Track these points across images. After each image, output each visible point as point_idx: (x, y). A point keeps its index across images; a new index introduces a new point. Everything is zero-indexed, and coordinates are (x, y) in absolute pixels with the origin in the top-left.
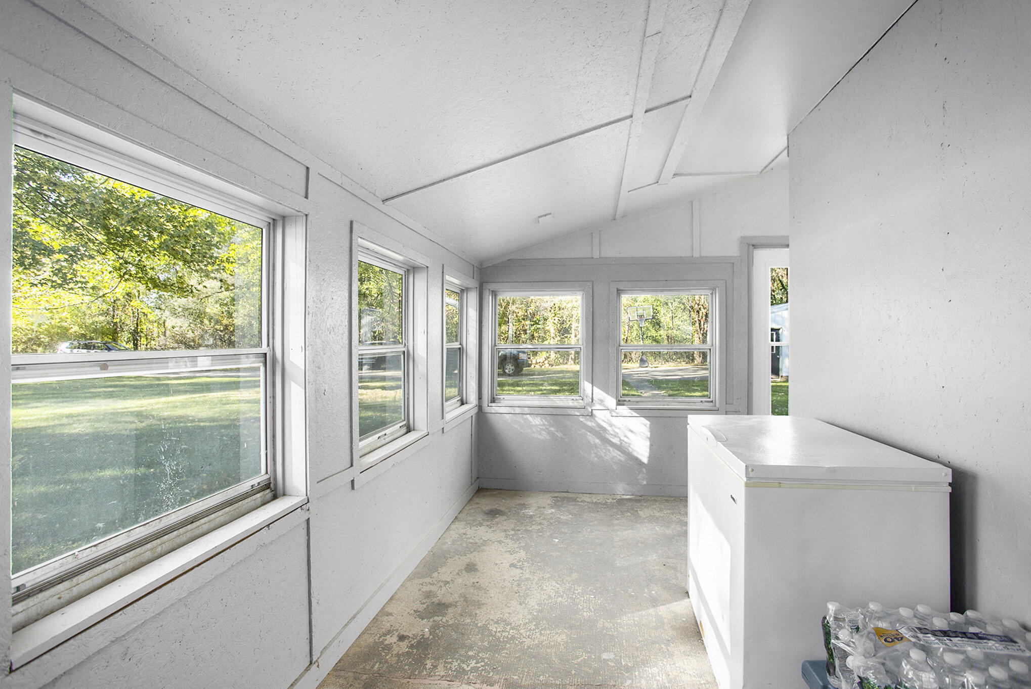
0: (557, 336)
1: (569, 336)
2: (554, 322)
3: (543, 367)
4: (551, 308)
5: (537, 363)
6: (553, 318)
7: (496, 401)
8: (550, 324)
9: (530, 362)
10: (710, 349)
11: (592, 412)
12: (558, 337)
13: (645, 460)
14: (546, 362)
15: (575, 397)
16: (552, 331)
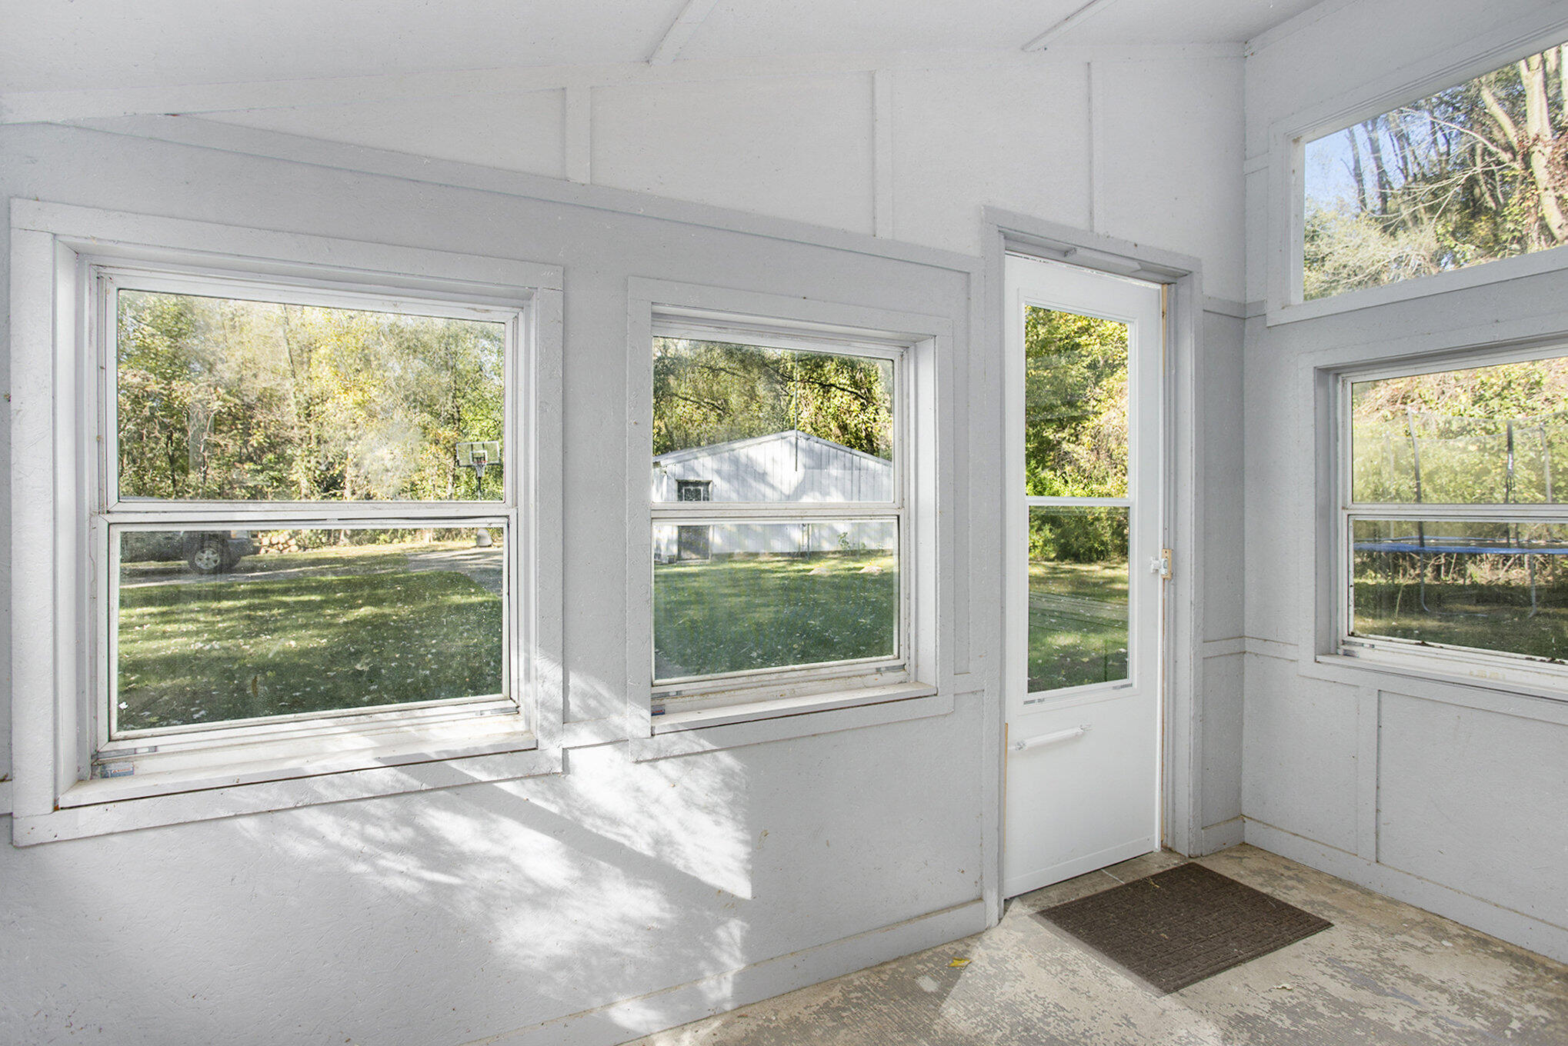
0: (315, 492)
1: (339, 493)
2: (309, 465)
3: (286, 552)
4: (302, 440)
5: (271, 545)
6: (306, 460)
7: (113, 768)
8: (300, 471)
9: (258, 544)
10: (898, 517)
11: (565, 761)
12: (317, 494)
13: (743, 889)
14: (293, 542)
15: (487, 703)
16: (304, 484)
